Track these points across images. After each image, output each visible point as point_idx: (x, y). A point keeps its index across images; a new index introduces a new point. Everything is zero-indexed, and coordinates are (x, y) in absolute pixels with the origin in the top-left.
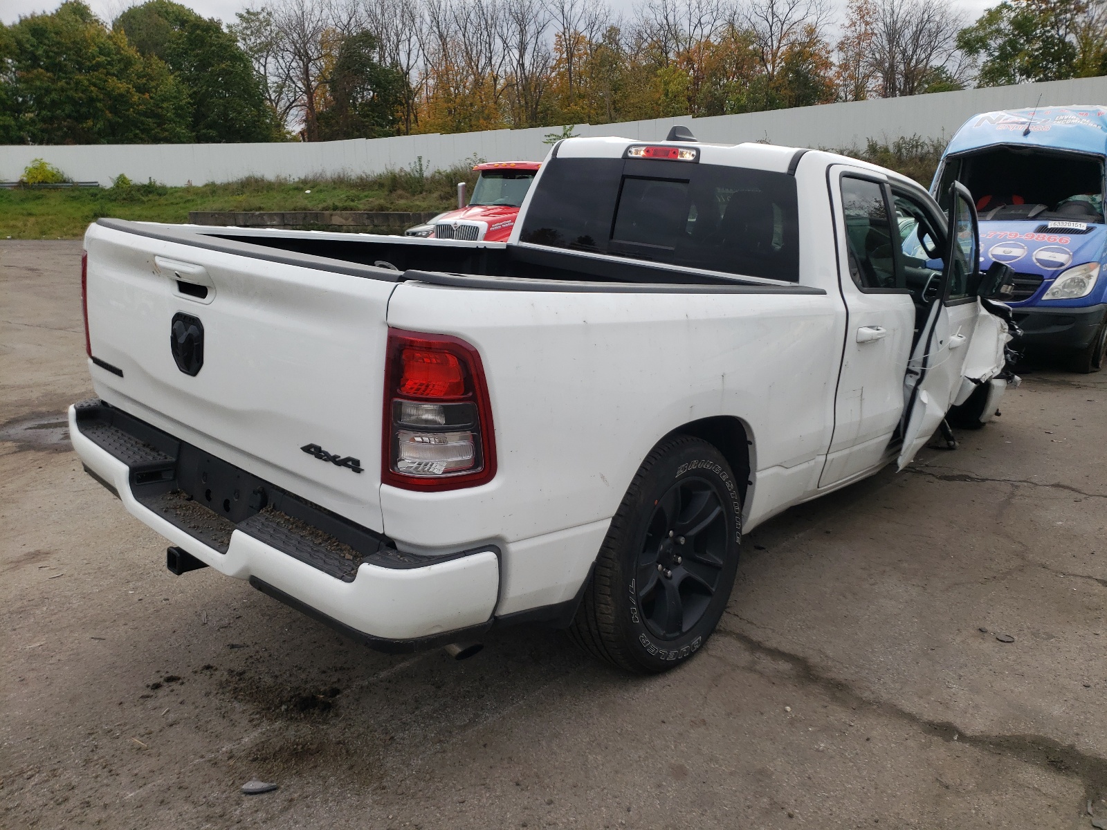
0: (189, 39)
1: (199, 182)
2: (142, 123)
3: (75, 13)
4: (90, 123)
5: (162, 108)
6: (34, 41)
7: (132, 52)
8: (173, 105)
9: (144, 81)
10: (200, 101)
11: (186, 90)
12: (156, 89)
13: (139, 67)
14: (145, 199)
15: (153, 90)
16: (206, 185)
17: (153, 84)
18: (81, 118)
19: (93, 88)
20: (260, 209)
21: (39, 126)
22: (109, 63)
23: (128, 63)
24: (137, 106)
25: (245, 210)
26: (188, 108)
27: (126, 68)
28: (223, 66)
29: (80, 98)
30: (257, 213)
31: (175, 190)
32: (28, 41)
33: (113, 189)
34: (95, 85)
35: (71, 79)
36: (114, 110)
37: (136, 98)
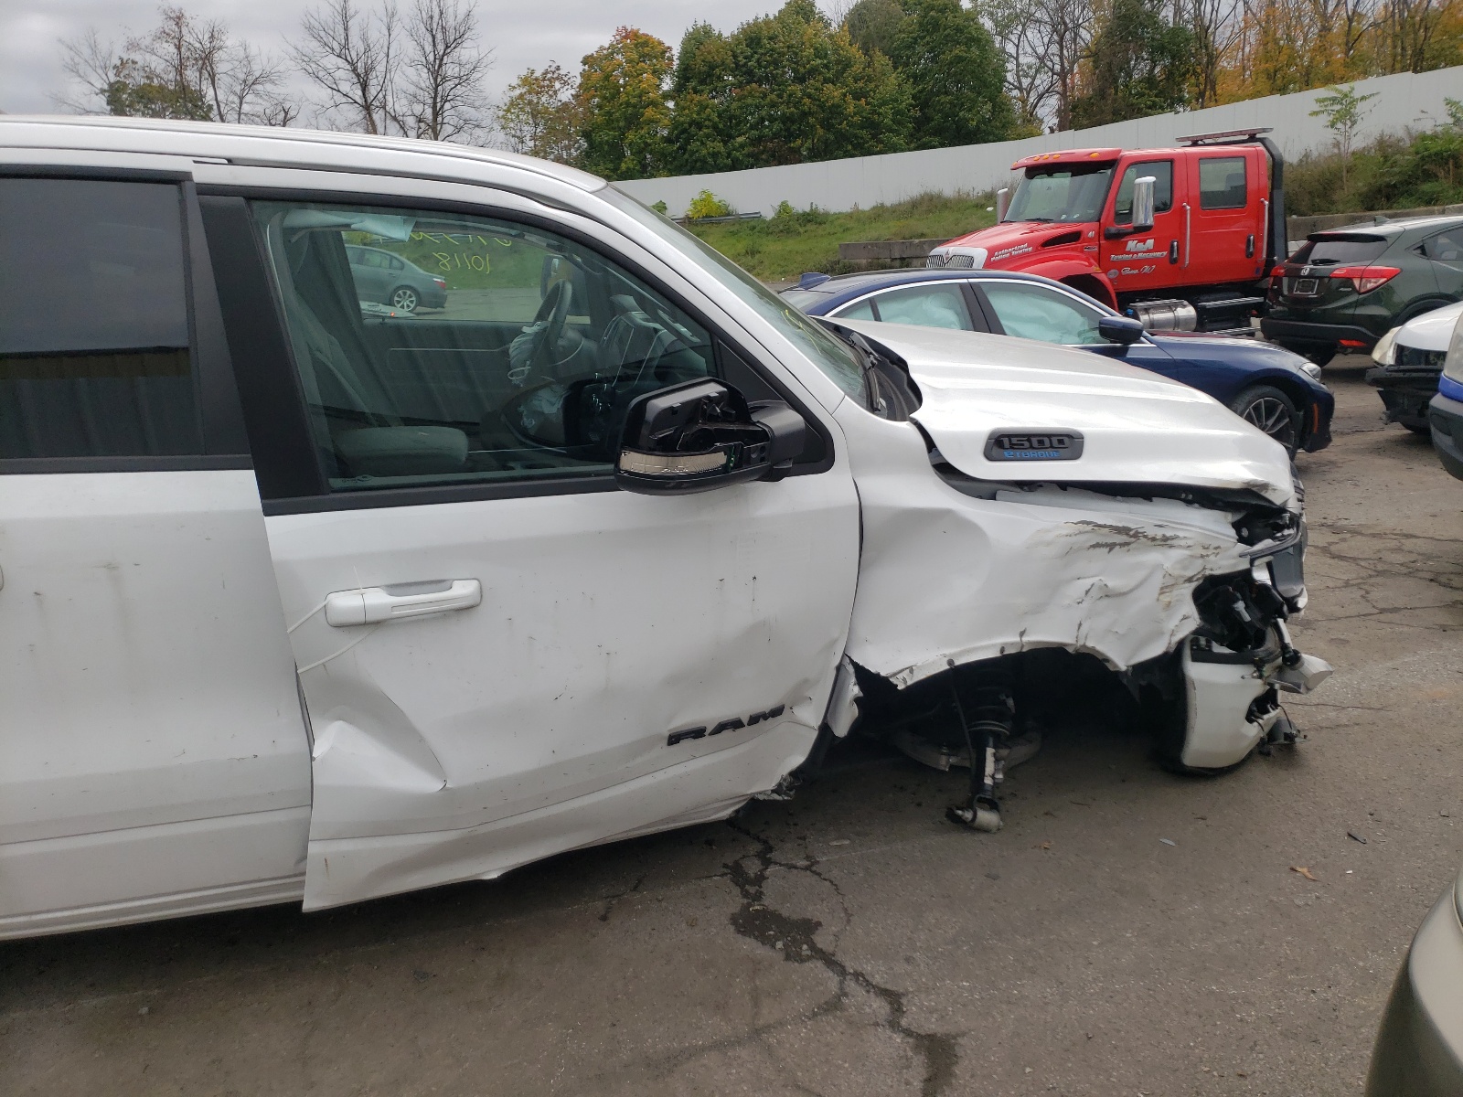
0: (921, 24)
1: (866, 205)
2: (856, 137)
3: (798, 13)
4: (799, 142)
5: (879, 114)
6: (749, 52)
7: (855, 52)
8: (891, 109)
9: (861, 84)
10: (923, 101)
11: (909, 89)
12: (874, 92)
13: (857, 69)
14: (801, 230)
15: (872, 93)
16: (874, 208)
17: (872, 85)
18: (790, 136)
19: (806, 100)
20: (922, 235)
21: (746, 151)
22: (826, 66)
23: (846, 64)
24: (852, 117)
25: (904, 238)
26: (909, 111)
27: (844, 70)
28: (957, 52)
29: (792, 113)
30: (917, 241)
31: (839, 216)
32: (742, 53)
33: (774, 219)
34: (809, 96)
35: (783, 91)
36: (827, 126)
37: (851, 109)
